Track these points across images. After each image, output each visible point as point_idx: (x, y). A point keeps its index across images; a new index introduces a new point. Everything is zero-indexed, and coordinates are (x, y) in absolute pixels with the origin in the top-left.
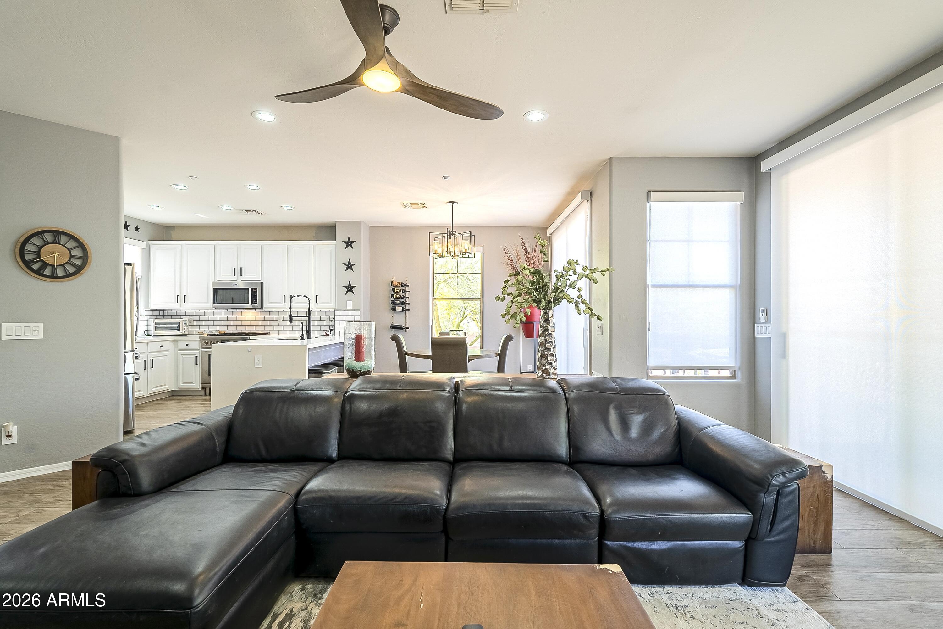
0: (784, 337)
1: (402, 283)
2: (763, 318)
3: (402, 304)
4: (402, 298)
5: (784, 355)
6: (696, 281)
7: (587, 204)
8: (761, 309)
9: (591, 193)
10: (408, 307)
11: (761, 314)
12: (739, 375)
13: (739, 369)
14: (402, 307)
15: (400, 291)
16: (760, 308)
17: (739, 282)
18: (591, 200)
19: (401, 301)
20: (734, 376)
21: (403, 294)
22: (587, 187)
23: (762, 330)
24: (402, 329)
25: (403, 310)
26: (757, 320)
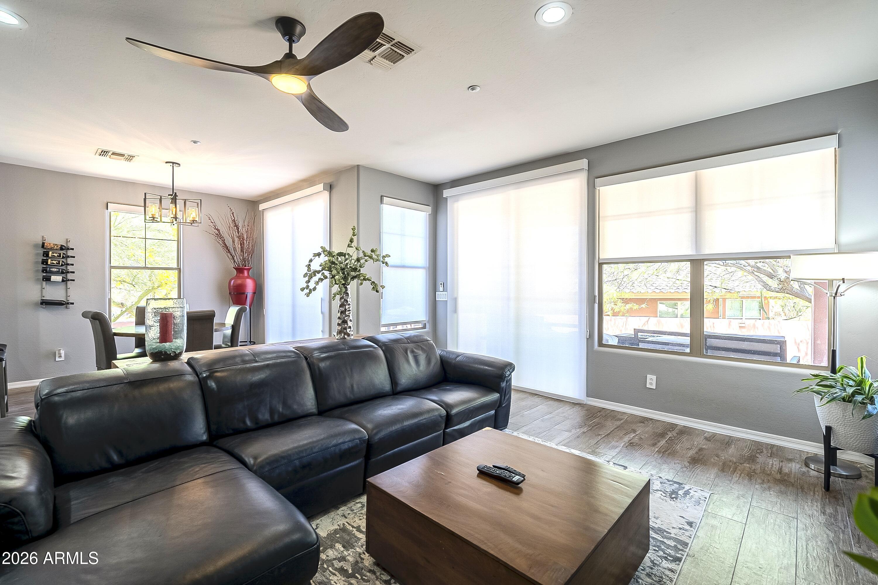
0: (455, 300)
1: (61, 245)
2: (441, 289)
3: (62, 273)
4: (62, 265)
5: (455, 311)
6: (408, 263)
7: (326, 194)
8: (440, 283)
9: (331, 186)
10: (70, 276)
11: (440, 286)
12: (427, 326)
13: (428, 322)
14: (63, 277)
15: (60, 256)
16: (440, 281)
17: (428, 266)
18: (330, 192)
19: (60, 269)
20: (424, 327)
21: (63, 260)
22: (329, 180)
23: (441, 296)
24: (63, 304)
25: (63, 281)
26: (437, 290)
